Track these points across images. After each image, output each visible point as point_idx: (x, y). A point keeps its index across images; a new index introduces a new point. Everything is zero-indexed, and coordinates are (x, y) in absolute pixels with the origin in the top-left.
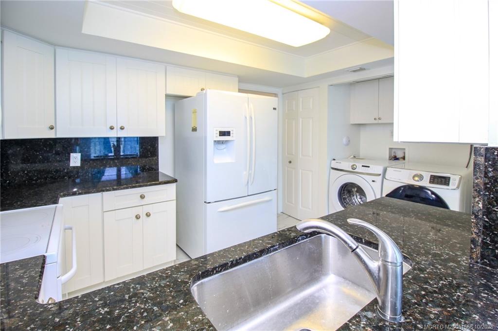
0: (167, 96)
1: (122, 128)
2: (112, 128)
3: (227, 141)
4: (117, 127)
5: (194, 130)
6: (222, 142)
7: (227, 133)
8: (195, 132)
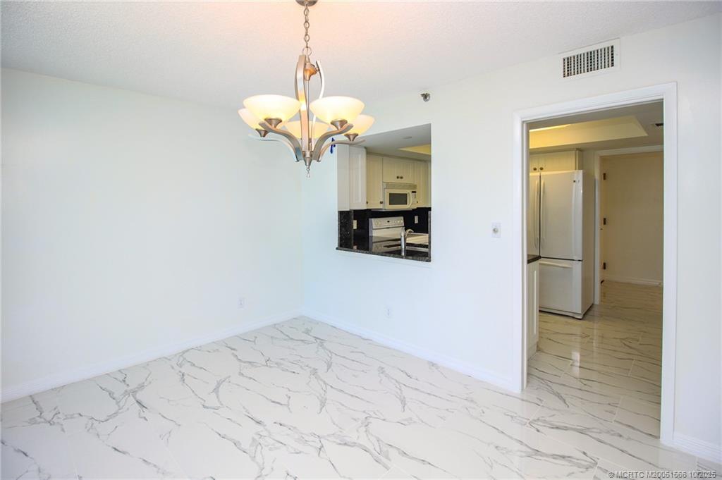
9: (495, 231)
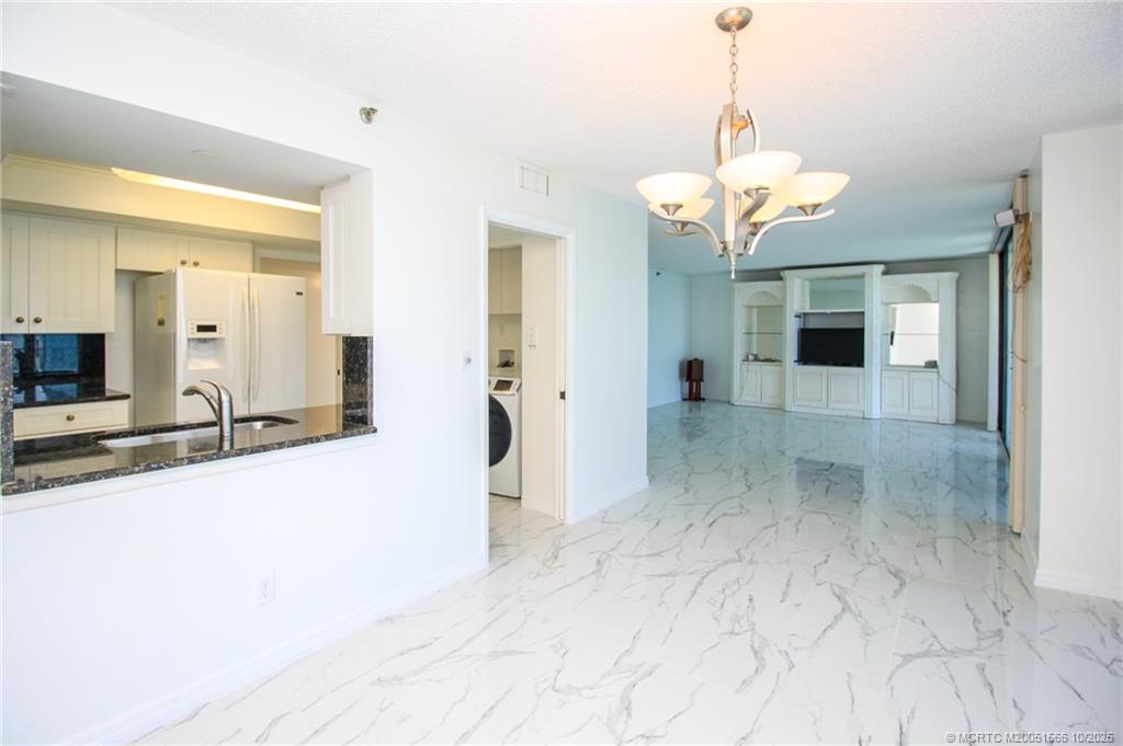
0: (118, 271)
1: (37, 321)
2: (19, 320)
3: (213, 339)
4: (28, 318)
5: (161, 323)
6: (205, 340)
7: (212, 328)
8: (161, 327)
9: (469, 360)
